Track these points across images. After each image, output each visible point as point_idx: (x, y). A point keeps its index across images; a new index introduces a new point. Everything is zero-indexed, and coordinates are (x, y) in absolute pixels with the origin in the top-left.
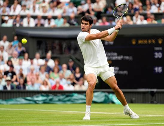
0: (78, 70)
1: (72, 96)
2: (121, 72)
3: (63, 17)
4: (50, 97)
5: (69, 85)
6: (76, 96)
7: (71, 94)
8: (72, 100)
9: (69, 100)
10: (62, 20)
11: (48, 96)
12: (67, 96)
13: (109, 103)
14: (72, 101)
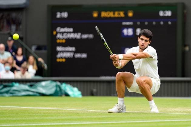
0: (20, 51)
1: (12, 86)
2: (78, 55)
5: (7, 71)
6: (17, 86)
7: (10, 84)
8: (11, 91)
9: (7, 92)
12: (5, 87)
13: (61, 96)
14: (11, 93)
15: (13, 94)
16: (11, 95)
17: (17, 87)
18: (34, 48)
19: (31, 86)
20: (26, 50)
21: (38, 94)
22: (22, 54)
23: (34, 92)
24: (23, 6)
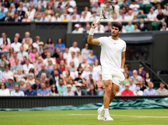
3: (134, 23)
4: (121, 103)
7: (142, 100)
8: (142, 105)
9: (139, 106)
10: (133, 26)
11: (118, 101)
12: (138, 102)
14: (142, 107)
15: (144, 107)
16: (142, 108)
17: (146, 102)
18: (158, 72)
19: (157, 101)
20: (153, 74)
21: (162, 107)
22: (150, 77)
23: (159, 105)
24: (150, 42)
